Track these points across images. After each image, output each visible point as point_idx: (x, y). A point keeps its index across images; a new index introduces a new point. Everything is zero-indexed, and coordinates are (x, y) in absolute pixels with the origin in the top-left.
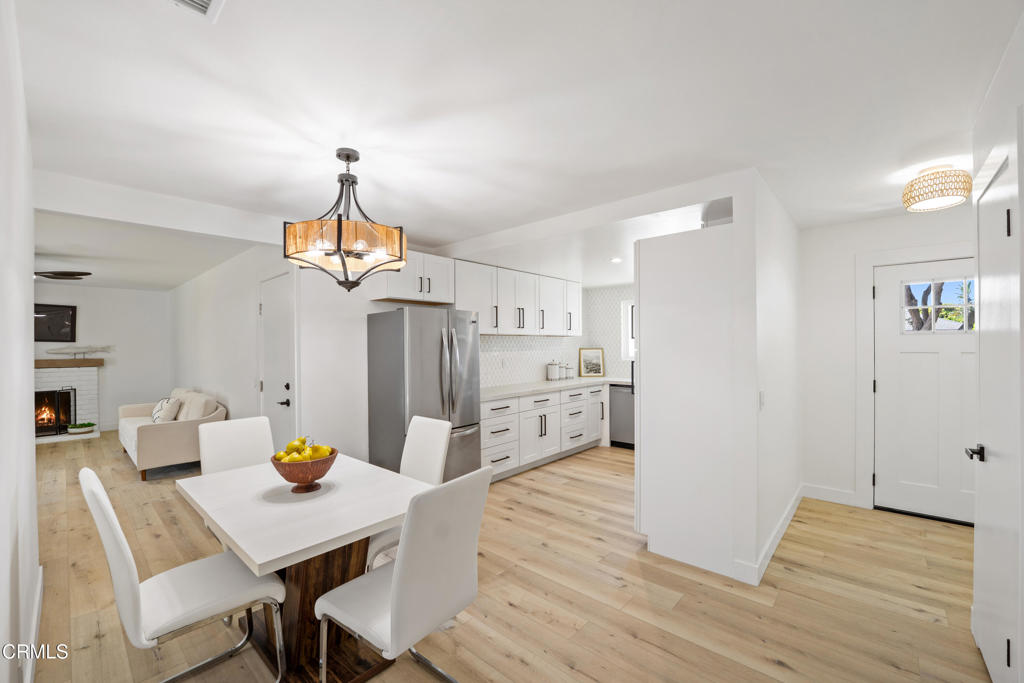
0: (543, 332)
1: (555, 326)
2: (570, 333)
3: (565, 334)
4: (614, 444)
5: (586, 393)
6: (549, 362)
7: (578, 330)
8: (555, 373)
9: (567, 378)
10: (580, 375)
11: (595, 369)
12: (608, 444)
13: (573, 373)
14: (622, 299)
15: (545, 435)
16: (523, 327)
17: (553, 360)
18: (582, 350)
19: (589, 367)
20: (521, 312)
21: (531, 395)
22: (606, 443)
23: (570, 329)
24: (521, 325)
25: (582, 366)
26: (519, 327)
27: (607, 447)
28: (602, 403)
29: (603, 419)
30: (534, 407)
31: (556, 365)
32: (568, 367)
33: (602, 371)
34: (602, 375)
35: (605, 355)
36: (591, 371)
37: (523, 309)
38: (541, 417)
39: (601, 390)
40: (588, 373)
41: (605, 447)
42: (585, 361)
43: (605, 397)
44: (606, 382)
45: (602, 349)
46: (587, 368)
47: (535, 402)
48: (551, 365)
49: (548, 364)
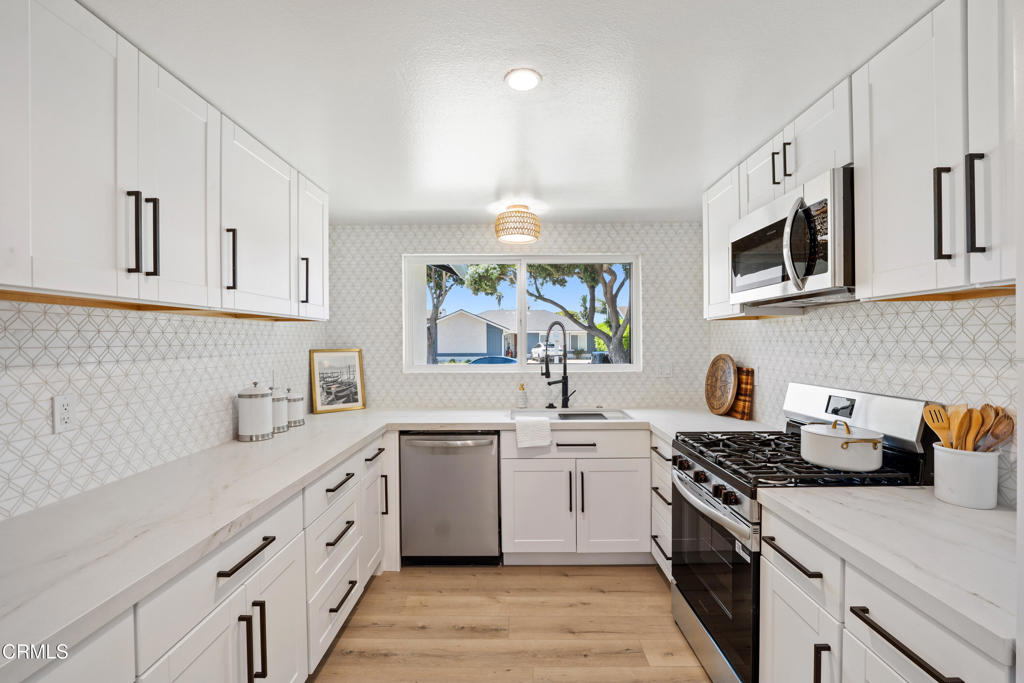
2: (305, 311)
3: (294, 314)
4: (407, 562)
6: (240, 390)
7: (319, 308)
8: (260, 418)
9: (289, 426)
10: (312, 409)
11: (345, 393)
12: (396, 566)
14: (406, 250)
15: (263, 674)
16: (155, 273)
17: (255, 384)
18: (315, 355)
19: (334, 389)
20: (147, 209)
21: (204, 558)
22: (393, 563)
23: (307, 301)
24: (148, 265)
25: (318, 390)
26: (130, 271)
27: (392, 574)
28: (386, 477)
29: (386, 513)
30: (216, 600)
31: (263, 396)
32: (292, 396)
33: (360, 397)
34: (364, 405)
35: (365, 363)
36: (338, 398)
37: (155, 202)
38: (248, 619)
39: (381, 450)
40: (330, 403)
41: (388, 575)
42: (323, 379)
43: (390, 464)
44: (387, 425)
45: (360, 352)
46: (329, 393)
47: (221, 574)
48: (250, 396)
49: (240, 396)
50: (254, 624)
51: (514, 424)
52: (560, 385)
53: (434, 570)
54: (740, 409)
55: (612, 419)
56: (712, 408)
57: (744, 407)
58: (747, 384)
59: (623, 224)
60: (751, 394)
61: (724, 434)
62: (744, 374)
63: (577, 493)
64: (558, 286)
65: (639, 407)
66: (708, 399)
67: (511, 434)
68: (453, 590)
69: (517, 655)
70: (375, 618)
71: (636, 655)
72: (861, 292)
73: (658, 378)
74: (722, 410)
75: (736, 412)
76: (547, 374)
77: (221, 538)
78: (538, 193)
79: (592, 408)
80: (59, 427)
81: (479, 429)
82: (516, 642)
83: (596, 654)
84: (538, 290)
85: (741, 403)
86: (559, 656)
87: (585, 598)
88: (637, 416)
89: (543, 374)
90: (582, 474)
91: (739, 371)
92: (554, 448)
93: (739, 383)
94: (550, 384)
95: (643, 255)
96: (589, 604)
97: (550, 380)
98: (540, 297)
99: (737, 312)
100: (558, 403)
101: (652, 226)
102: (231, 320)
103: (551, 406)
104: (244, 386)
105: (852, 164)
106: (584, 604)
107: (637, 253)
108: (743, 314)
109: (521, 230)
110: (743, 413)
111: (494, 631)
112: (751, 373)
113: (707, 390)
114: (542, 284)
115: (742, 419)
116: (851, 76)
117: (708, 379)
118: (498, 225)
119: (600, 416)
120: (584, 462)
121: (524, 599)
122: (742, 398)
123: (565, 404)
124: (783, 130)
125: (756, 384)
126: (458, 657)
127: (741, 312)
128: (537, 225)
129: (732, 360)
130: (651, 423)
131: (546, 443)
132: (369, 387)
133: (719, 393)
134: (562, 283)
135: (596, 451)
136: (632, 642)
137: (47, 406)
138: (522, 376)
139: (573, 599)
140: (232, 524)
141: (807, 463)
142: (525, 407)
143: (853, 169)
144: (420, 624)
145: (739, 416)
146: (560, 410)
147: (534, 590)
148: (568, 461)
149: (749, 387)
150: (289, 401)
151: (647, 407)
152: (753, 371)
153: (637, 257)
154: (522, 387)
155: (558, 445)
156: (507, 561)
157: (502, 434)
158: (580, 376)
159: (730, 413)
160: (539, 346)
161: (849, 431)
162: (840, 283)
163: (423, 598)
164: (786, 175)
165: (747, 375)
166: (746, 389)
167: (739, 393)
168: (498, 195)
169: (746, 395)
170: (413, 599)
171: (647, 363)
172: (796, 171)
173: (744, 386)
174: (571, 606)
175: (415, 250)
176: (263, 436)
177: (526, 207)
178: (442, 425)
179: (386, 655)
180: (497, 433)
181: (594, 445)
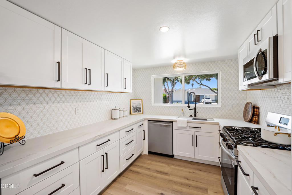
0: (108, 89)
1: (115, 85)
2: (125, 91)
3: (123, 91)
4: (150, 153)
5: (135, 127)
6: (113, 108)
7: (130, 89)
8: (116, 115)
9: (123, 117)
10: (130, 114)
11: (138, 110)
12: (147, 153)
13: (127, 113)
14: (152, 74)
15: (107, 168)
16: (90, 84)
17: (115, 107)
18: (131, 101)
19: (135, 109)
20: (88, 71)
21: (93, 141)
22: (146, 152)
23: (126, 88)
24: (88, 82)
25: (132, 109)
26: (85, 84)
27: (146, 155)
28: (144, 131)
29: (144, 140)
30: (96, 150)
31: (117, 110)
32: (124, 110)
33: (141, 111)
34: (143, 113)
35: (143, 103)
36: (136, 111)
37: (90, 70)
38: (103, 156)
39: (143, 124)
40: (134, 112)
41: (145, 155)
42: (133, 106)
43: (145, 127)
44: (145, 118)
45: (142, 100)
46: (134, 110)
47: (97, 145)
48: (114, 110)
49: (113, 110)
50: (105, 157)
51: (176, 120)
52: (194, 110)
53: (156, 156)
54: (254, 120)
55: (209, 121)
56: (245, 119)
57: (255, 120)
58: (257, 112)
59: (215, 62)
60: (258, 115)
61: (239, 127)
62: (256, 109)
63: (195, 141)
64: (208, 81)
65: (216, 118)
66: (244, 116)
67: (176, 123)
68: (159, 162)
69: (171, 181)
70: (139, 164)
71: (205, 190)
73: (227, 109)
74: (248, 120)
75: (253, 121)
76: (189, 107)
77: (97, 138)
78: (185, 56)
79: (204, 117)
80: (77, 114)
81: (168, 121)
82: (171, 178)
83: (193, 187)
85: (254, 118)
86: (182, 184)
87: (194, 171)
88: (216, 120)
89: (187, 107)
90: (196, 136)
91: (254, 107)
92: (188, 127)
93: (254, 111)
94: (190, 110)
95: (221, 71)
96: (195, 173)
97: (190, 108)
98: (202, 84)
100: (193, 115)
101: (225, 61)
102: (111, 93)
103: (191, 116)
104: (113, 107)
105: (277, 35)
106: (194, 173)
107: (220, 70)
108: (249, 89)
109: (180, 67)
110: (255, 122)
111: (166, 174)
112: (258, 108)
113: (244, 114)
114: (202, 81)
115: (254, 124)
116: (277, 3)
117: (244, 110)
118: (174, 66)
119: (206, 120)
120: (197, 133)
121: (177, 168)
122: (255, 117)
123: (195, 116)
124: (258, 26)
125: (260, 112)
126: (155, 178)
127: (248, 88)
128: (185, 65)
129: (251, 103)
130: (219, 123)
131: (186, 126)
132: (144, 109)
133: (247, 115)
134: (209, 80)
135: (201, 130)
136: (205, 186)
137: (75, 110)
138: (183, 107)
139: (191, 171)
140: (100, 136)
141: (262, 139)
142: (183, 115)
143: (277, 36)
144: (149, 168)
145: (253, 123)
146: (194, 117)
147: (181, 166)
148: (192, 132)
150: (123, 111)
151: (220, 118)
152: (259, 108)
154: (183, 110)
155: (189, 127)
156: (175, 157)
157: (174, 123)
159: (251, 121)
161: (279, 130)
162: (272, 77)
163: (151, 162)
164: (258, 41)
167: (253, 115)
168: (174, 58)
169: (256, 116)
170: (149, 162)
171: (223, 104)
172: (261, 39)
173: (255, 113)
174: (190, 172)
175: (155, 74)
176: (117, 118)
177: (182, 60)
178: (158, 119)
179: (139, 173)
180: (172, 122)
181: (200, 128)
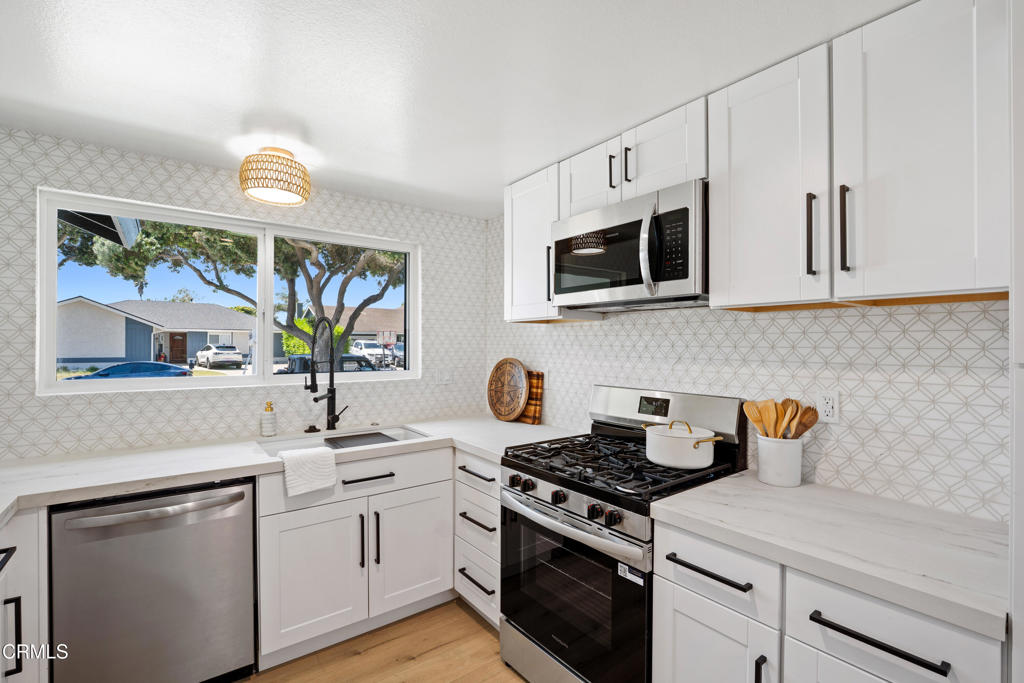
14: (46, 180)
28: (17, 600)
29: (17, 669)
39: (10, 551)
44: (21, 500)
52: (326, 401)
54: (531, 414)
56: (498, 415)
57: (535, 412)
58: (537, 388)
59: (403, 206)
60: (541, 398)
62: (535, 377)
63: (369, 541)
64: (242, 275)
66: (493, 405)
72: (715, 300)
73: (439, 385)
74: (512, 417)
75: (529, 417)
76: (313, 388)
79: (364, 427)
81: (219, 479)
84: (219, 278)
85: (532, 408)
89: (307, 387)
90: (377, 515)
91: (530, 375)
92: (341, 488)
93: (531, 386)
94: (316, 400)
95: (423, 245)
97: (317, 395)
98: (222, 287)
99: (554, 314)
100: (322, 424)
103: (312, 429)
105: (707, 178)
107: (417, 242)
108: (561, 317)
110: (535, 417)
112: (540, 376)
113: (490, 397)
114: (224, 272)
115: (533, 423)
116: (706, 96)
117: (491, 384)
119: (380, 437)
120: (374, 499)
122: (533, 402)
125: (546, 386)
127: (559, 315)
129: (522, 364)
130: (454, 438)
131: (328, 482)
133: (507, 399)
134: (248, 272)
135: (394, 481)
138: (269, 390)
143: (708, 182)
145: (530, 421)
146: (325, 433)
148: (361, 501)
149: (539, 391)
152: (544, 375)
153: (416, 246)
154: (270, 407)
155: (345, 483)
156: (263, 666)
158: (350, 387)
159: (520, 418)
160: (209, 348)
161: (691, 431)
162: (699, 290)
164: (626, 178)
165: (538, 379)
166: (537, 393)
167: (530, 397)
169: (537, 399)
171: (426, 368)
172: (637, 177)
173: (534, 390)
177: (291, 153)
178: (149, 482)
180: (249, 480)
181: (392, 475)
